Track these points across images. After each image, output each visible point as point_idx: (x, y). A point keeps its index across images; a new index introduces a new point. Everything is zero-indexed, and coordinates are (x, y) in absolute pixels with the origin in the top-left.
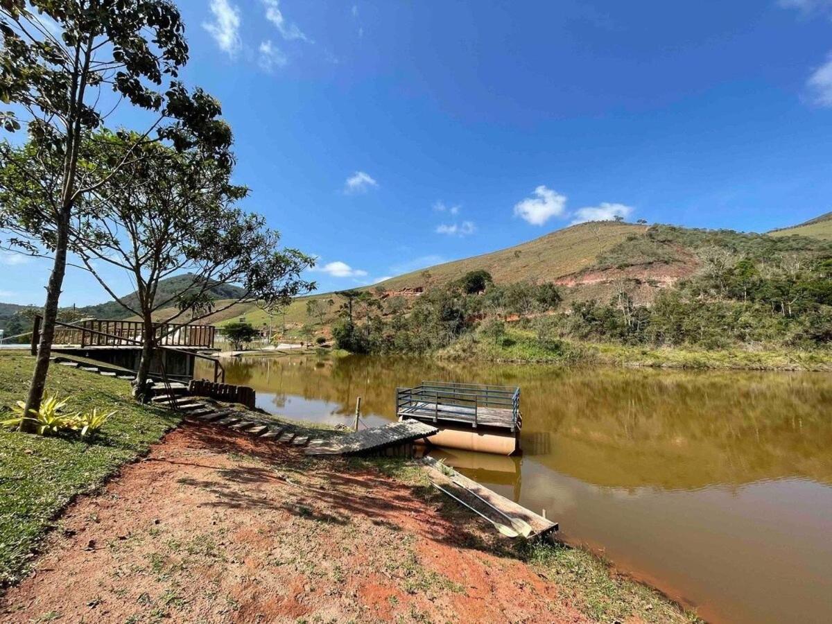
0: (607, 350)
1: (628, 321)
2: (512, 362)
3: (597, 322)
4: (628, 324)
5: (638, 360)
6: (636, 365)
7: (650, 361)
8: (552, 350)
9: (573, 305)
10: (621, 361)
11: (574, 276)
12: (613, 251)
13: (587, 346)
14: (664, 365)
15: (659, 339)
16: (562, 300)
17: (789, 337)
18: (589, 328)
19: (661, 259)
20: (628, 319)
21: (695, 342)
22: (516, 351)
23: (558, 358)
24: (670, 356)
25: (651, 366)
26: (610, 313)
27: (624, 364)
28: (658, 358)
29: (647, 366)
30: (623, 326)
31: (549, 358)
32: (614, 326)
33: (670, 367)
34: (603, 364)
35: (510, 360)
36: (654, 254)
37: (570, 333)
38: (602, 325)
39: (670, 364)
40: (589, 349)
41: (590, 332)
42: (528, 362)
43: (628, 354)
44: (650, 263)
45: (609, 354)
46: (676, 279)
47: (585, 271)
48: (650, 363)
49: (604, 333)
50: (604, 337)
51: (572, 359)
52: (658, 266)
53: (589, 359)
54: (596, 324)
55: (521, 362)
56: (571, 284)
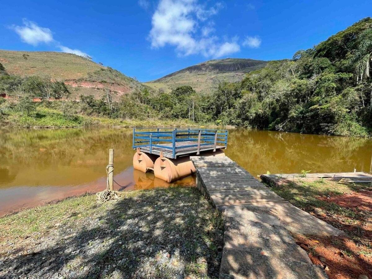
0: (103, 120)
1: (111, 107)
2: (47, 128)
3: (96, 107)
4: (111, 109)
5: (119, 125)
6: (118, 127)
7: (124, 125)
8: (74, 120)
9: (81, 97)
10: (112, 126)
11: (75, 81)
12: (95, 73)
13: (94, 119)
14: (130, 126)
15: (124, 116)
16: (70, 94)
17: (160, 117)
18: (92, 110)
19: (117, 83)
20: (110, 107)
21: (137, 118)
22: (47, 121)
23: (78, 125)
24: (131, 123)
25: (125, 127)
26: (102, 104)
27: (113, 127)
28: (127, 124)
29: (123, 127)
30: (109, 110)
31: (74, 125)
32: (105, 110)
33: (132, 127)
34: (103, 127)
35: (45, 126)
36: (114, 80)
37: (81, 112)
38: (99, 109)
39: (132, 126)
40: (95, 120)
41: (92, 112)
42: (60, 128)
43: (114, 122)
44: (113, 83)
45: (106, 122)
46: (124, 93)
47: (81, 80)
48: (125, 126)
49: (100, 113)
50: (100, 114)
51: (87, 125)
52: (116, 85)
53: (96, 125)
54: (96, 108)
55: (55, 128)
56: (75, 86)
